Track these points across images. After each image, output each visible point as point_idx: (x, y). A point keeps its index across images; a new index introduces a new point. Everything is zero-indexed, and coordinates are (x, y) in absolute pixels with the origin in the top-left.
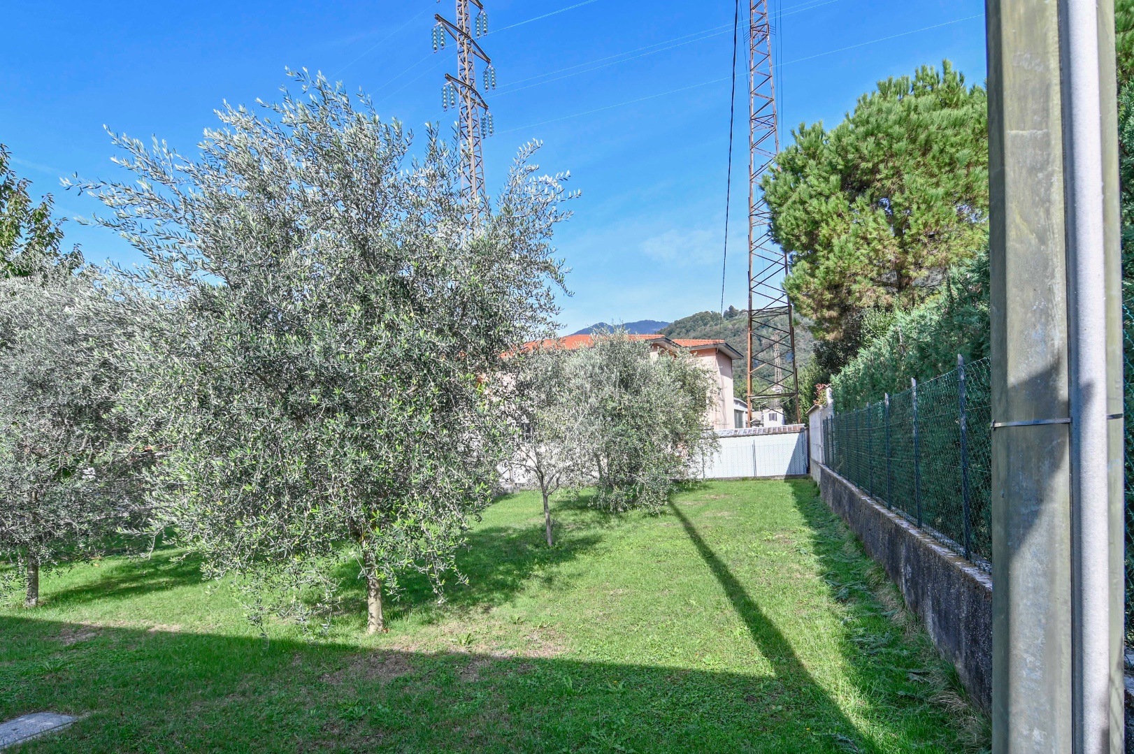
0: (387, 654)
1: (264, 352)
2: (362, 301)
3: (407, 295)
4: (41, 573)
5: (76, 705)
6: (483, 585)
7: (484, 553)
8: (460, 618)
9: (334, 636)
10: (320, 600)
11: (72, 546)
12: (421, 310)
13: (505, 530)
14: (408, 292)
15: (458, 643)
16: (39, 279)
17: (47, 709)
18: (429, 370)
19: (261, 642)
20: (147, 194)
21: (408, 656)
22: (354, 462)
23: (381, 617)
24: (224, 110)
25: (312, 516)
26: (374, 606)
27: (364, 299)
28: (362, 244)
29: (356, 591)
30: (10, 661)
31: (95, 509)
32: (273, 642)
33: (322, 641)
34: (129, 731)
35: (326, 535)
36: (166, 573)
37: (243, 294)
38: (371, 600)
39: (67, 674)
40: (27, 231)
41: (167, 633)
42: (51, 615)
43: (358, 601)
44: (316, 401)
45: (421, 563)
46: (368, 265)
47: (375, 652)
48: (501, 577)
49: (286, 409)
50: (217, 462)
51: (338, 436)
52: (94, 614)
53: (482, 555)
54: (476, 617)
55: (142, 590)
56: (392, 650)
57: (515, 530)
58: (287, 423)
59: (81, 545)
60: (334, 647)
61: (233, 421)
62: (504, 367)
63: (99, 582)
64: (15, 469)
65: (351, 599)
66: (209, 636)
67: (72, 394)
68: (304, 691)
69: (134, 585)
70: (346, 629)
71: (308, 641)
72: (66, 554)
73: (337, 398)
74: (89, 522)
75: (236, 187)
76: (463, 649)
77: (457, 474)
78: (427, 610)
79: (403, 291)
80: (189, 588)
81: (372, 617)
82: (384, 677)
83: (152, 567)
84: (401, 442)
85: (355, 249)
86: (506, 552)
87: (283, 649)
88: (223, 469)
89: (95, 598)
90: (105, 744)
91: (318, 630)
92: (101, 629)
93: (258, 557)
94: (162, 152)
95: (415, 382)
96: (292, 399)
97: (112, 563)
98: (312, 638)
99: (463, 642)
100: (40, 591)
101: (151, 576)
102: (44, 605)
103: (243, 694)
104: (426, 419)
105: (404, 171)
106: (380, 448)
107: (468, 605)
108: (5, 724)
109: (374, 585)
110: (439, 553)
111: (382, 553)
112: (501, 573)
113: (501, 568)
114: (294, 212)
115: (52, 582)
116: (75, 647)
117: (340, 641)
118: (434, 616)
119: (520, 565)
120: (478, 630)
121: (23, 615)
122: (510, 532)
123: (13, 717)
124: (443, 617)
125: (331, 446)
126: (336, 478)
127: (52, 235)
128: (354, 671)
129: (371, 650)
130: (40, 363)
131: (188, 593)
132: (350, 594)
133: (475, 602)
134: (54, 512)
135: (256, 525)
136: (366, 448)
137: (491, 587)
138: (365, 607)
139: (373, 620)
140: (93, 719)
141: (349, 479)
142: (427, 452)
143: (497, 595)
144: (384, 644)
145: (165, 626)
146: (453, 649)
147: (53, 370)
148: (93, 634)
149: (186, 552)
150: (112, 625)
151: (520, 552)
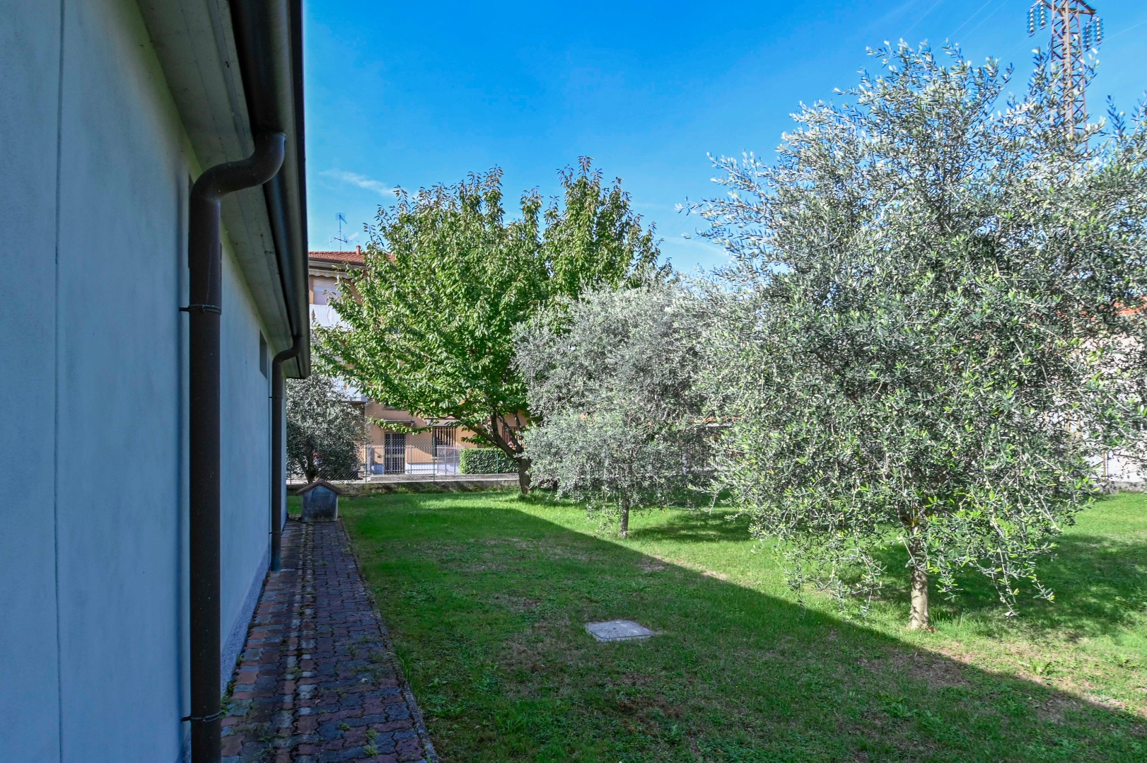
0: (935, 658)
1: (827, 331)
2: (933, 268)
3: (993, 254)
4: (631, 512)
5: (653, 622)
6: (1066, 606)
7: (1066, 566)
8: (1033, 638)
9: (871, 621)
10: (859, 579)
11: (652, 495)
12: (1008, 268)
13: (1100, 540)
14: (993, 250)
15: (1031, 669)
16: (645, 289)
17: (633, 619)
18: (1017, 337)
19: (796, 609)
20: (736, 203)
21: (961, 666)
22: (913, 441)
23: (926, 614)
24: (798, 111)
25: (860, 494)
26: (918, 600)
27: (936, 266)
28: (938, 205)
29: (893, 579)
30: (611, 575)
31: (670, 467)
32: (809, 611)
33: (858, 623)
34: (691, 656)
35: (873, 515)
36: (714, 527)
37: (812, 277)
38: (915, 593)
39: (646, 595)
40: (638, 253)
41: (716, 580)
42: (635, 546)
43: (896, 590)
44: (875, 376)
45: (987, 564)
46: (942, 228)
47: (921, 652)
48: (1093, 600)
49: (842, 385)
50: (775, 434)
51: (896, 413)
52: (662, 551)
53: (1062, 568)
54: (1057, 644)
55: (697, 539)
56: (940, 655)
57: (1114, 543)
58: (841, 399)
59: (659, 495)
60: (871, 633)
61: (791, 397)
62: (1126, 329)
63: (666, 526)
64: (623, 432)
65: (887, 586)
66: (750, 590)
67: (663, 375)
68: (841, 669)
69: (690, 533)
70: (885, 617)
71: (844, 619)
72: (649, 501)
73: (898, 374)
74: (665, 477)
75: (807, 179)
76: (1038, 679)
77: (1047, 463)
78: (984, 619)
79: (987, 249)
80: (732, 544)
81: (915, 611)
82: (934, 682)
83: (703, 520)
84: (971, 421)
85: (932, 212)
86: (1100, 570)
87: (817, 620)
88: (780, 440)
89: (664, 538)
90: (674, 661)
91: (856, 612)
92: (668, 564)
93: (801, 526)
94: (749, 163)
95: (992, 353)
96: (849, 375)
97: (677, 512)
98: (848, 617)
99: (1039, 670)
100: (629, 526)
101: (703, 527)
102: (631, 537)
103: (783, 653)
104: (1009, 395)
105: (996, 115)
106: (945, 428)
107: (1043, 626)
108: (609, 623)
109: (920, 577)
110: (1014, 556)
111: (937, 544)
112: (1094, 596)
113: (1094, 589)
114: (863, 189)
115: (638, 520)
116: (651, 575)
117: (877, 627)
118: (995, 629)
119: (1126, 590)
120: (1060, 660)
121: (617, 542)
122: (1106, 544)
123: (613, 619)
124: (1007, 632)
125: (887, 423)
126: (890, 457)
127: (653, 254)
128: (897, 664)
129: (914, 647)
130: (643, 353)
131: (732, 548)
132: (889, 581)
133: (1054, 625)
134: (643, 467)
135: (803, 496)
136: (926, 425)
137: (1078, 610)
138: (908, 598)
139: (916, 615)
140: (665, 637)
141: (905, 460)
142: (1005, 434)
143: (1088, 623)
144: (930, 644)
145: (714, 573)
146: (1023, 674)
147: (650, 358)
148: (663, 568)
149: (737, 513)
150: (675, 563)
151: (1126, 574)
